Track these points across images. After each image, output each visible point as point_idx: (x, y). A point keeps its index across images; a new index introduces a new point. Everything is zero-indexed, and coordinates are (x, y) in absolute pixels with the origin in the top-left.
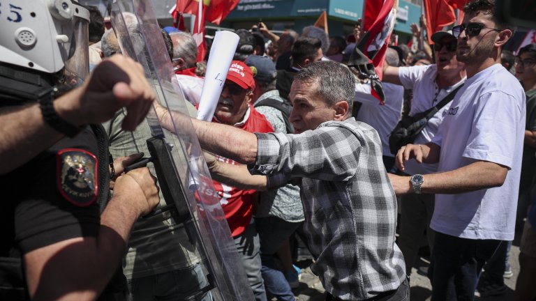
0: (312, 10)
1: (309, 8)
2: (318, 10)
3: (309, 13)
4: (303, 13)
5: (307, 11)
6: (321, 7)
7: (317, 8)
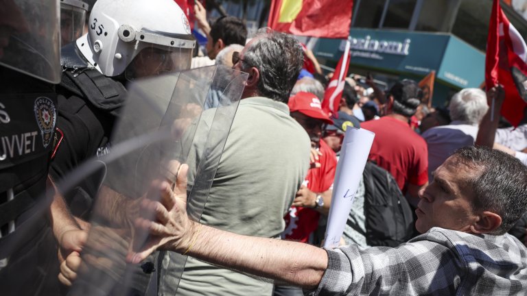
0: (421, 69)
1: (418, 66)
2: (427, 70)
3: (417, 71)
4: (410, 70)
5: (416, 69)
6: (431, 67)
7: (426, 67)
